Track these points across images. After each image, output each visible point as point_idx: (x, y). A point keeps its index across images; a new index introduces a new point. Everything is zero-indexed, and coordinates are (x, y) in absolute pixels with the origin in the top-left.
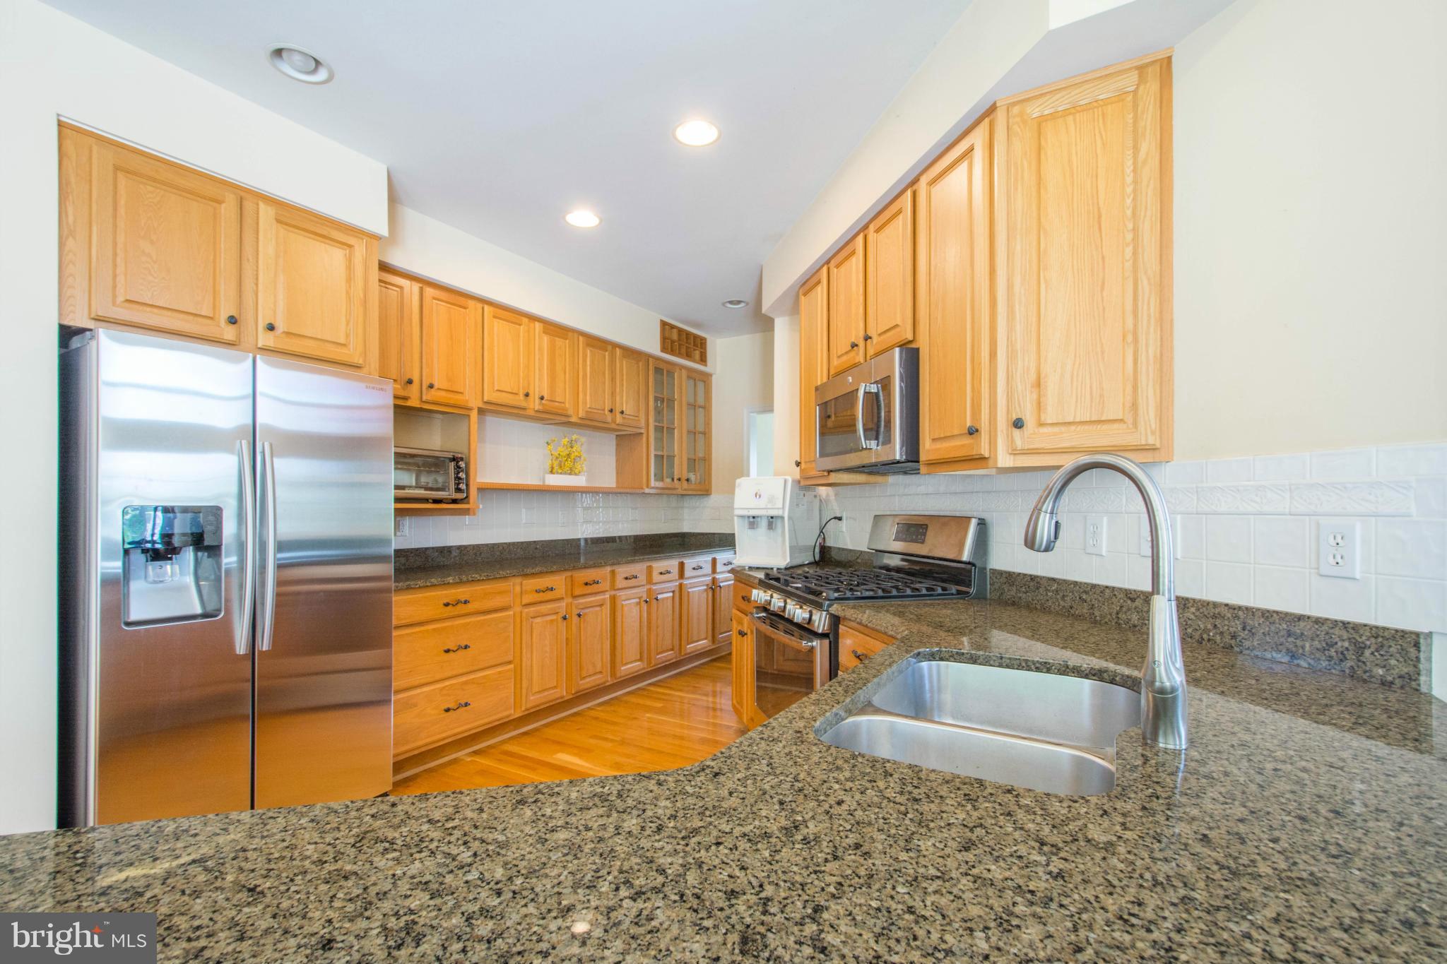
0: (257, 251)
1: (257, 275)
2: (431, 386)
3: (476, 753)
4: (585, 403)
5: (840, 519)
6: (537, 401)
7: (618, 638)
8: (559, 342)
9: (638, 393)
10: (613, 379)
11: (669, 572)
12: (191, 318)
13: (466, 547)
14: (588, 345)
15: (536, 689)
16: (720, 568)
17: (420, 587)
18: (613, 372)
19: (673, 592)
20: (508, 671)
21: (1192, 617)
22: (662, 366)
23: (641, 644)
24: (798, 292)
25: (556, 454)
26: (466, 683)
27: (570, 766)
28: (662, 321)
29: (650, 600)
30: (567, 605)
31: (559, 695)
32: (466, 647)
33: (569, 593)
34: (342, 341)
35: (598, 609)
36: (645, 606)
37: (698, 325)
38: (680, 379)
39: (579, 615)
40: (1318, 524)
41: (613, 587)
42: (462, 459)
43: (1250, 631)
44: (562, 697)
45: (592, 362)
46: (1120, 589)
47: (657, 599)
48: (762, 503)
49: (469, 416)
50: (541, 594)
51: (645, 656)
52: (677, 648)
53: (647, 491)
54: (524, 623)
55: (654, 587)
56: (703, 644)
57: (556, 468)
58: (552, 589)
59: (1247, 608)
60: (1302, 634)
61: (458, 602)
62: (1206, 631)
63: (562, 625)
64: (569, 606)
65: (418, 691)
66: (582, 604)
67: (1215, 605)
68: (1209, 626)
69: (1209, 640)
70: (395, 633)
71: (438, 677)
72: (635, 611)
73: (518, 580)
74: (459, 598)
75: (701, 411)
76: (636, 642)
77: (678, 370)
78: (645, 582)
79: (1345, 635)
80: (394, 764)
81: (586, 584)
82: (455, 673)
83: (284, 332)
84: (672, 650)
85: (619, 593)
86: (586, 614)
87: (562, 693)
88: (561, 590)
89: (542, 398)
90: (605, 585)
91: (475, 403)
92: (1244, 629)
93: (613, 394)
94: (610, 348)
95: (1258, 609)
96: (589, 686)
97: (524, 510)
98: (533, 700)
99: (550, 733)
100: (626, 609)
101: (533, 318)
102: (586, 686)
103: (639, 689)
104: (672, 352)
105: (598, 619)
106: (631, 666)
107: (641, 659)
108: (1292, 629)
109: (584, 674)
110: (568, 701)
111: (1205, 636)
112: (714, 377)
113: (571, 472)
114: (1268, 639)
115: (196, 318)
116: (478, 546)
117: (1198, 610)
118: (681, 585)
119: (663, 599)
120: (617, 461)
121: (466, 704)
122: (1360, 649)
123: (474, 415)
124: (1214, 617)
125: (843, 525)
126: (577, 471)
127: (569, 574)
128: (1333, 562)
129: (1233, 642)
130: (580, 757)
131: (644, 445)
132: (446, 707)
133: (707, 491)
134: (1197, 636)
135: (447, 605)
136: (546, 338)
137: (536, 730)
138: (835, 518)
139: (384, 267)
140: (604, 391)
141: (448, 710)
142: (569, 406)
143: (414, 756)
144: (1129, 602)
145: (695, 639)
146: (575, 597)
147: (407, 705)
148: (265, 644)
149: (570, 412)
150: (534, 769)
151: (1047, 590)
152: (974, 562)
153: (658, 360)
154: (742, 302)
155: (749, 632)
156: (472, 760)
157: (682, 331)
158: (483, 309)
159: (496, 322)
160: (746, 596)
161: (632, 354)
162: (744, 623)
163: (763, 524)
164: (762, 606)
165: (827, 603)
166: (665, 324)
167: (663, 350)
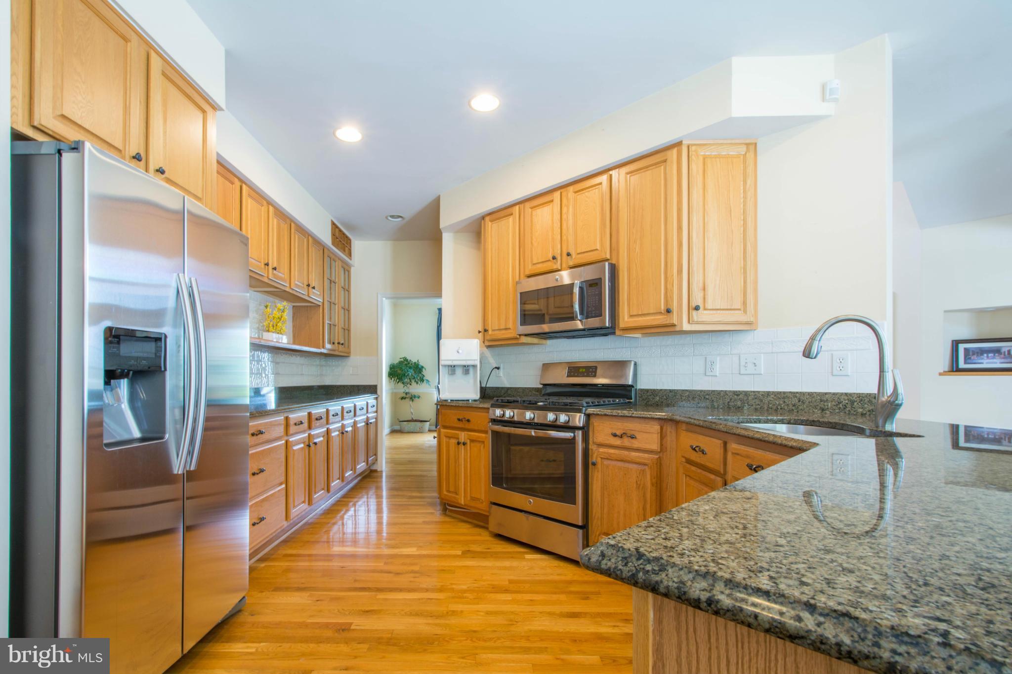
4: (294, 275)
5: (498, 368)
6: (271, 270)
7: (331, 461)
8: (281, 225)
9: (320, 274)
10: (307, 260)
11: (350, 411)
12: (106, 146)
14: (296, 231)
16: (370, 409)
18: (308, 254)
19: (352, 426)
21: (772, 399)
22: (331, 254)
23: (339, 466)
24: (483, 218)
26: (262, 501)
28: (332, 221)
29: (343, 433)
32: (263, 471)
33: (309, 427)
34: (200, 194)
35: (322, 439)
36: (341, 437)
38: (339, 266)
39: (315, 444)
40: (832, 354)
41: (328, 422)
43: (802, 402)
44: (306, 509)
45: (299, 246)
46: (730, 391)
47: (346, 432)
48: (461, 356)
50: (297, 427)
53: (323, 351)
54: (290, 450)
55: (345, 423)
59: (801, 392)
60: (827, 400)
61: (259, 433)
62: (780, 404)
63: (307, 452)
64: (309, 436)
66: (315, 434)
67: (784, 393)
68: (781, 402)
69: (781, 409)
72: (337, 441)
75: (346, 294)
77: (338, 259)
78: (341, 419)
79: (846, 398)
83: (166, 177)
85: (330, 427)
86: (317, 442)
87: (305, 506)
88: (306, 424)
89: (274, 269)
90: (325, 420)
92: (799, 401)
93: (308, 273)
94: (307, 235)
95: (806, 392)
98: (294, 513)
100: (333, 438)
101: (269, 202)
104: (336, 246)
105: (321, 447)
108: (823, 398)
111: (779, 407)
114: (811, 404)
115: (110, 148)
117: (775, 396)
118: (355, 421)
121: (264, 519)
122: (852, 402)
124: (784, 398)
125: (501, 373)
126: (282, 331)
128: (839, 369)
129: (794, 408)
131: (321, 315)
132: (253, 521)
133: (349, 353)
134: (775, 407)
135: (253, 435)
136: (275, 220)
138: (496, 368)
141: (254, 524)
142: (287, 278)
144: (736, 397)
146: (312, 429)
151: (681, 396)
152: (634, 385)
153: (329, 250)
154: (401, 217)
155: (468, 442)
156: (266, 566)
157: (340, 231)
158: (241, 187)
159: (250, 200)
160: (464, 418)
161: (317, 242)
162: (460, 437)
163: (459, 371)
164: (495, 421)
165: (584, 408)
166: (333, 224)
167: (333, 244)
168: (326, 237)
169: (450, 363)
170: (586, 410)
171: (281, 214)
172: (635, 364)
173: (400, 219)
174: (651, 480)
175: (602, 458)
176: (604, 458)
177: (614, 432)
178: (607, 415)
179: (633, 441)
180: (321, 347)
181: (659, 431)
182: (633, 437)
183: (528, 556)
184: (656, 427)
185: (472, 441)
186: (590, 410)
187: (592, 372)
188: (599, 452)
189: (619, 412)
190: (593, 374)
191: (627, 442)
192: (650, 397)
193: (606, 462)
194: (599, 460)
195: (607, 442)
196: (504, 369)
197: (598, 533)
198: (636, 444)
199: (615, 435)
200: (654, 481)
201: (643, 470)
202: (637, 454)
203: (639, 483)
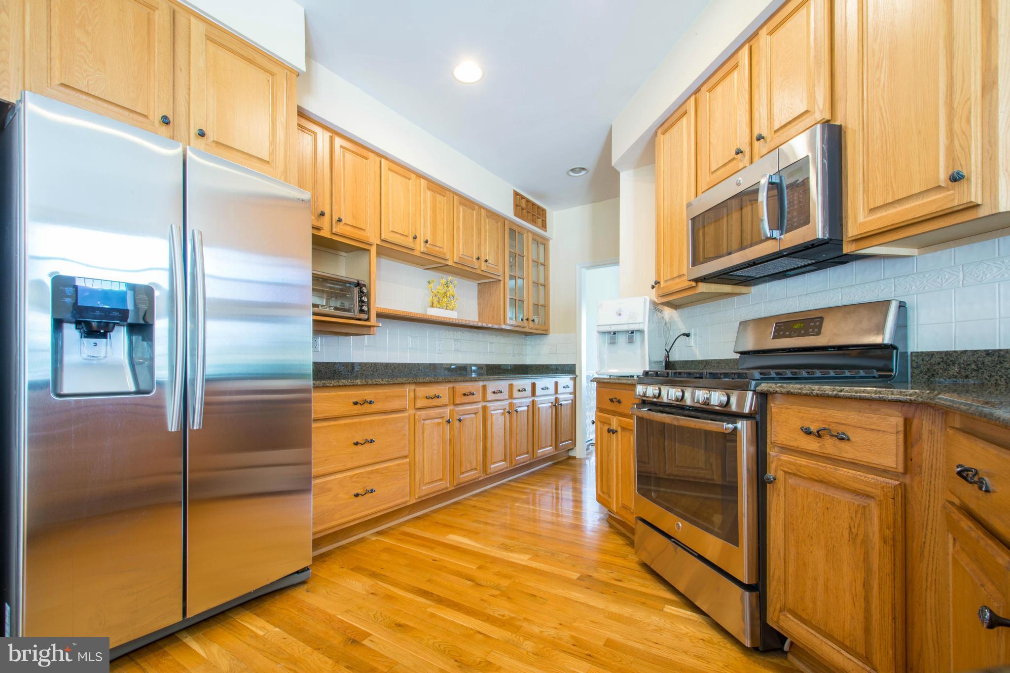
0: (189, 63)
1: (189, 85)
2: (340, 220)
3: (379, 533)
4: (458, 250)
5: (688, 335)
6: (423, 244)
7: (489, 441)
8: (439, 198)
9: (498, 247)
10: (479, 234)
11: (525, 390)
12: (126, 113)
13: (366, 364)
14: (461, 203)
15: (427, 480)
16: (561, 390)
17: (333, 386)
18: (479, 229)
19: (528, 406)
20: (405, 464)
22: (514, 228)
23: (505, 447)
24: (656, 132)
25: (435, 292)
26: (372, 472)
27: (463, 546)
28: (515, 191)
29: (511, 412)
30: (450, 410)
31: (444, 486)
32: (372, 441)
33: (452, 402)
34: (266, 158)
35: (473, 416)
36: (507, 415)
37: (540, 196)
38: (527, 239)
39: (460, 420)
41: (484, 399)
42: (364, 286)
44: (446, 488)
45: (464, 217)
47: (516, 411)
48: (624, 319)
49: (369, 250)
50: (430, 400)
51: (508, 459)
52: (530, 451)
53: (504, 327)
54: (417, 424)
55: (514, 401)
56: (549, 450)
57: (435, 303)
58: (438, 397)
61: (365, 402)
63: (447, 428)
64: (452, 411)
65: (333, 477)
66: (461, 410)
70: (314, 425)
71: (349, 466)
72: (501, 419)
73: (412, 387)
74: (366, 398)
75: (541, 268)
76: (501, 447)
77: (526, 232)
78: (507, 397)
80: (314, 540)
81: (464, 395)
82: (362, 463)
83: (214, 141)
84: (528, 453)
85: (489, 404)
86: (464, 419)
87: (446, 485)
88: (445, 399)
89: (426, 242)
90: (478, 397)
91: (375, 240)
93: (479, 245)
94: (477, 207)
96: (467, 479)
97: (410, 338)
98: (425, 490)
99: (440, 517)
100: (494, 417)
101: (420, 176)
102: (465, 480)
103: (502, 484)
104: (521, 217)
105: (473, 425)
106: (497, 466)
107: (505, 460)
109: (463, 470)
110: (450, 492)
112: (551, 241)
113: (447, 308)
115: (131, 115)
116: (375, 364)
118: (533, 401)
119: (521, 412)
120: (479, 304)
121: (372, 491)
123: (374, 250)
125: (692, 340)
126: (451, 307)
127: (451, 385)
130: (470, 538)
131: (502, 290)
132: (355, 492)
133: (547, 330)
135: (356, 403)
136: (429, 193)
137: (426, 515)
138: (684, 334)
139: (302, 113)
140: (473, 242)
141: (357, 495)
142: (446, 251)
143: (330, 534)
145: (543, 446)
146: (456, 405)
147: (324, 490)
148: (196, 423)
149: (447, 257)
150: (432, 548)
152: (896, 344)
153: (512, 222)
154: (583, 169)
155: (619, 430)
156: (377, 540)
157: (528, 201)
158: (380, 161)
159: (391, 174)
160: (616, 398)
161: (493, 215)
162: (612, 423)
163: (622, 339)
164: (644, 402)
165: (753, 383)
166: (516, 194)
167: (516, 215)
168: (507, 209)
169: (607, 329)
170: (756, 386)
171: (437, 188)
172: (902, 306)
173: (583, 172)
174: (881, 530)
175: (785, 472)
176: (790, 473)
177: (807, 425)
178: (792, 394)
179: (843, 445)
180: (502, 324)
181: (901, 428)
182: (842, 438)
183: (669, 609)
184: (894, 420)
185: (624, 429)
186: (764, 387)
187: (815, 327)
188: (779, 460)
189: (816, 387)
190: (816, 330)
191: (830, 446)
192: (937, 367)
193: (792, 481)
194: (780, 475)
195: (793, 443)
196: (695, 335)
197: (778, 606)
198: (847, 451)
199: (808, 432)
200: (888, 533)
201: (864, 507)
202: (852, 472)
203: (854, 530)
